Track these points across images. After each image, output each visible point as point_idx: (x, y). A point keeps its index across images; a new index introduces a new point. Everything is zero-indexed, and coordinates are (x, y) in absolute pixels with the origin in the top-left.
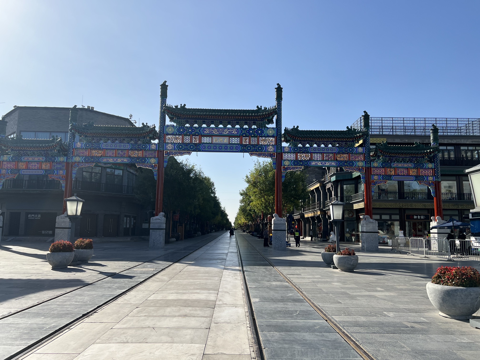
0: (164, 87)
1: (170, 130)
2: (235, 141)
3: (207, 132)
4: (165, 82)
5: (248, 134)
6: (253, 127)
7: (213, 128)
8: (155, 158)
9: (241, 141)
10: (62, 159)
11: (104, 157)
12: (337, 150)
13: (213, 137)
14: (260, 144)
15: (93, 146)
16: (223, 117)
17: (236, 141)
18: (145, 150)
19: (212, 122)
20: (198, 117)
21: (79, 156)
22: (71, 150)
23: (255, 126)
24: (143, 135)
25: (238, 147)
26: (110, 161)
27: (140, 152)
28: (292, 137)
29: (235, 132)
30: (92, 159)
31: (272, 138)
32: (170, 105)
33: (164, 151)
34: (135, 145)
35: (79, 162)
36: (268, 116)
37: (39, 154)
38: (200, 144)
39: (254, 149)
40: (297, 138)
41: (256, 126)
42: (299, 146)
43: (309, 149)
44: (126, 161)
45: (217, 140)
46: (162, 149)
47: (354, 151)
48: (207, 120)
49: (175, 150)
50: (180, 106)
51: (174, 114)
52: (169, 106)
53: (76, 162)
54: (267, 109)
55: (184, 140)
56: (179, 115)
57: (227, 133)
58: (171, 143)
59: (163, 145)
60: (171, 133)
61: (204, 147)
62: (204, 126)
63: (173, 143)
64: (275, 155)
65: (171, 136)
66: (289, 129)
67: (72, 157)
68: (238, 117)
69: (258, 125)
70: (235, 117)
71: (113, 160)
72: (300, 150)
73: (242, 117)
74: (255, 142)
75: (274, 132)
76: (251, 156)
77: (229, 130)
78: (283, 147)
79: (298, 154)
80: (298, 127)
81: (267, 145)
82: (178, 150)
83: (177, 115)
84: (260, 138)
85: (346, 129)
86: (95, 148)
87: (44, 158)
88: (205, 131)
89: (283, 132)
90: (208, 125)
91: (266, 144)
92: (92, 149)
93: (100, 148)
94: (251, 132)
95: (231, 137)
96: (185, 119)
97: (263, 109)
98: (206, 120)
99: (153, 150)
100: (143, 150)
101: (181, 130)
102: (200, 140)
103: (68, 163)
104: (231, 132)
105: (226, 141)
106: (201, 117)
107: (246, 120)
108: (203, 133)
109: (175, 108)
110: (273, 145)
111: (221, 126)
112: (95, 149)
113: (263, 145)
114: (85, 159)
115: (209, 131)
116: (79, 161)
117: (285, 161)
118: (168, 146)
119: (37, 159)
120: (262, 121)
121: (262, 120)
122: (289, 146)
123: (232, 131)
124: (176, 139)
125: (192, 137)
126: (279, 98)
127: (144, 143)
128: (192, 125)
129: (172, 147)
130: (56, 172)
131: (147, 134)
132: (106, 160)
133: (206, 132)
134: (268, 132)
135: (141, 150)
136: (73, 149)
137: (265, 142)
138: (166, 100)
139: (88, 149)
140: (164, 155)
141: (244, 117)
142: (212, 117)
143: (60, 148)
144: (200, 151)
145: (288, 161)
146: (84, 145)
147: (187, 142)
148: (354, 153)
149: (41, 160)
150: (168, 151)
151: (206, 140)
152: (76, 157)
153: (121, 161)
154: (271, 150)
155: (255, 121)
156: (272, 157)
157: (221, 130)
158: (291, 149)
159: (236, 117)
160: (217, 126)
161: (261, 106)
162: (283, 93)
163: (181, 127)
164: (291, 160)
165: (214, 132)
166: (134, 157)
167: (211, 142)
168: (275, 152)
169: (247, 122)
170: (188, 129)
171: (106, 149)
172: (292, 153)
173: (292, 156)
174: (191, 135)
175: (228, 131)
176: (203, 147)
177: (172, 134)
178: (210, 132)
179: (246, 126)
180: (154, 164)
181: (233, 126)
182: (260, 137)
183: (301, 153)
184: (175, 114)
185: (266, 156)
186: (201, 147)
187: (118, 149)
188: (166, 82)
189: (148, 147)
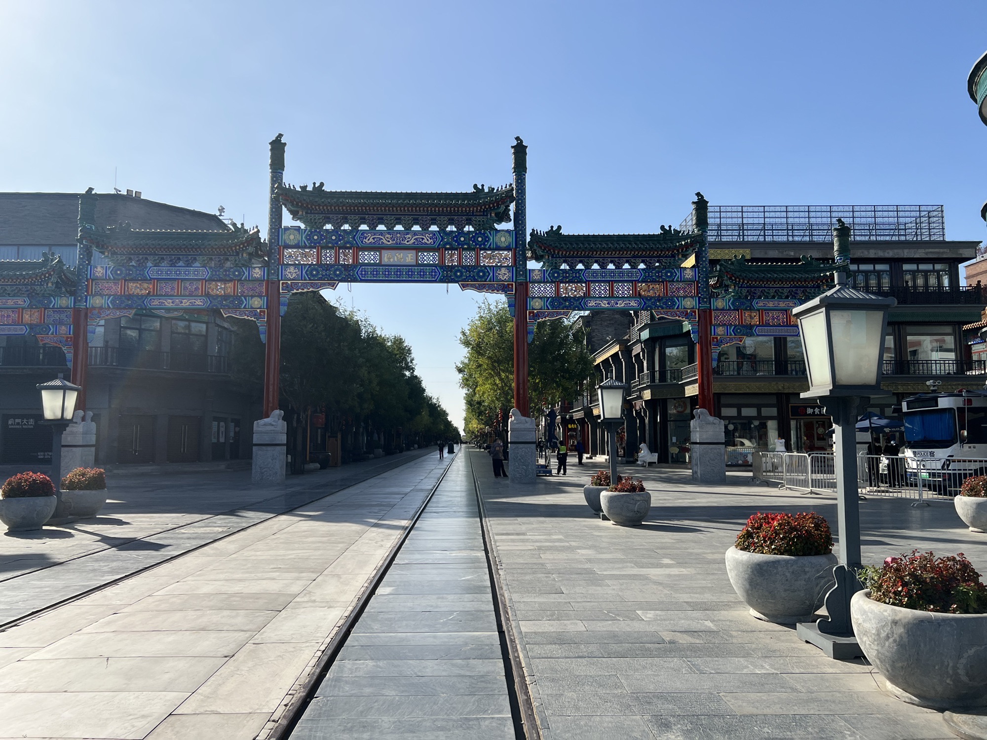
0: (278, 147)
1: (292, 238)
2: (429, 258)
3: (369, 240)
4: (280, 135)
5: (457, 243)
6: (466, 229)
7: (381, 233)
8: (260, 296)
9: (442, 258)
10: (65, 301)
11: (153, 295)
12: (642, 275)
13: (383, 251)
14: (482, 264)
15: (130, 274)
16: (402, 209)
17: (431, 258)
18: (240, 280)
19: (379, 219)
20: (348, 208)
21: (102, 295)
22: (84, 283)
23: (471, 227)
24: (234, 248)
25: (435, 272)
26: (166, 304)
27: (230, 285)
28: (547, 249)
29: (428, 240)
30: (128, 300)
31: (506, 252)
32: (289, 184)
33: (279, 281)
34: (219, 271)
35: (101, 308)
36: (495, 205)
37: (16, 291)
38: (355, 267)
39: (470, 276)
40: (556, 252)
41: (473, 227)
42: (562, 267)
43: (583, 275)
44: (201, 303)
45: (391, 258)
46: (274, 278)
47: (676, 276)
48: (368, 214)
49: (302, 280)
50: (313, 185)
51: (297, 204)
52: (287, 187)
53: (94, 308)
54: (495, 191)
55: (321, 259)
56: (309, 206)
57: (412, 241)
58: (295, 265)
59: (278, 269)
60: (292, 243)
61: (363, 273)
62: (364, 227)
63: (300, 264)
64: (513, 287)
65: (294, 250)
66: (541, 233)
67: (86, 297)
68: (433, 209)
69: (476, 224)
70: (427, 209)
71: (172, 302)
72: (564, 277)
73: (443, 209)
74: (472, 261)
75: (510, 239)
76: (463, 290)
77: (416, 237)
78: (530, 270)
79: (561, 285)
80: (559, 228)
81: (497, 265)
82: (310, 280)
83: (305, 205)
84: (482, 252)
85: (658, 231)
86: (135, 277)
87: (27, 299)
88: (366, 238)
89: (528, 239)
90: (373, 227)
91: (494, 264)
92: (127, 280)
93: (145, 276)
94: (462, 239)
95: (420, 251)
96: (322, 213)
97: (486, 190)
98: (367, 216)
99: (257, 280)
100: (235, 280)
101: (316, 237)
102: (356, 257)
103: (77, 312)
104: (421, 240)
105: (411, 259)
106: (356, 208)
107: (450, 214)
108: (362, 242)
109: (300, 190)
110: (508, 266)
111: (399, 228)
112: (134, 280)
113: (488, 266)
114: (113, 302)
115: (373, 239)
116: (101, 305)
117: (535, 300)
118: (288, 271)
119: (12, 303)
120: (484, 215)
121: (484, 213)
122: (542, 267)
123: (423, 239)
124: (306, 255)
125: (339, 251)
126: (520, 167)
127: (237, 265)
128: (337, 226)
129: (295, 273)
130: (52, 330)
131: (242, 246)
132: (157, 303)
133: (366, 241)
134: (497, 239)
135: (231, 280)
136: (87, 280)
137: (491, 261)
138: (282, 174)
139: (119, 280)
140: (281, 291)
141: (445, 209)
142: (379, 208)
143: (60, 277)
144: (355, 280)
145: (540, 300)
146: (111, 272)
147: (328, 263)
148: (675, 280)
149: (20, 304)
150: (289, 282)
151: (368, 257)
152: (95, 298)
153: (189, 305)
154: (505, 277)
155: (470, 215)
156: (506, 293)
157: (398, 235)
158: (546, 275)
159: (429, 209)
160: (390, 228)
161: (483, 186)
162: (527, 157)
163: (316, 231)
164: (546, 297)
165: (385, 241)
166: (217, 296)
167: (378, 262)
168: (513, 281)
169: (453, 219)
170: (330, 235)
171: (158, 279)
172: (548, 282)
173: (548, 290)
174: (336, 247)
175: (414, 238)
176: (362, 271)
177: (297, 246)
178: (376, 240)
179: (451, 228)
180: (258, 310)
181: (425, 228)
182: (481, 249)
183: (566, 283)
184: (300, 204)
185: (494, 289)
186: (357, 273)
187: (182, 280)
188: (282, 135)
189: (247, 273)
